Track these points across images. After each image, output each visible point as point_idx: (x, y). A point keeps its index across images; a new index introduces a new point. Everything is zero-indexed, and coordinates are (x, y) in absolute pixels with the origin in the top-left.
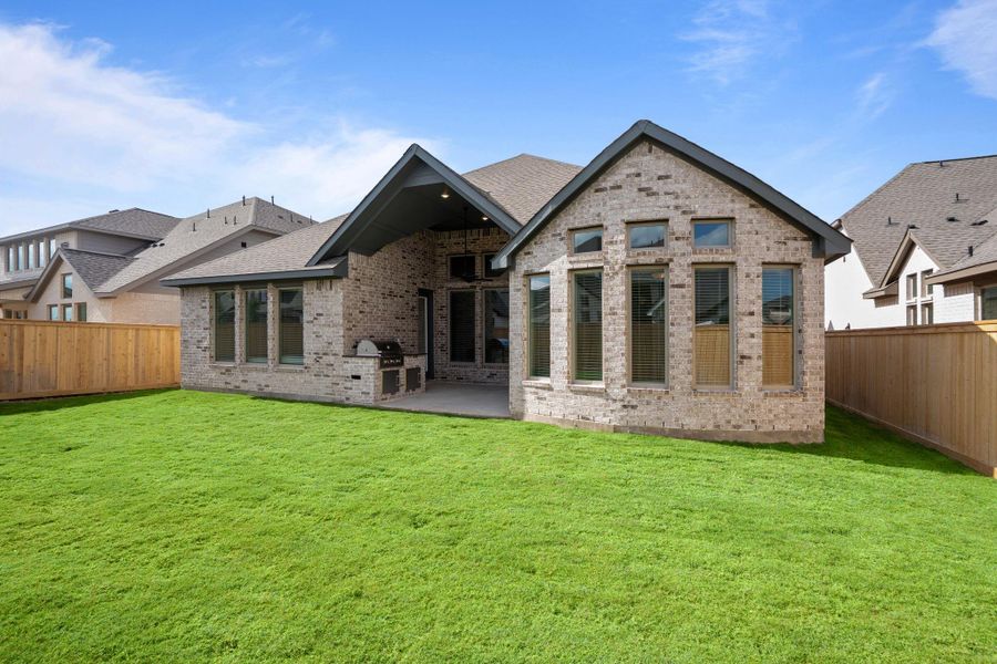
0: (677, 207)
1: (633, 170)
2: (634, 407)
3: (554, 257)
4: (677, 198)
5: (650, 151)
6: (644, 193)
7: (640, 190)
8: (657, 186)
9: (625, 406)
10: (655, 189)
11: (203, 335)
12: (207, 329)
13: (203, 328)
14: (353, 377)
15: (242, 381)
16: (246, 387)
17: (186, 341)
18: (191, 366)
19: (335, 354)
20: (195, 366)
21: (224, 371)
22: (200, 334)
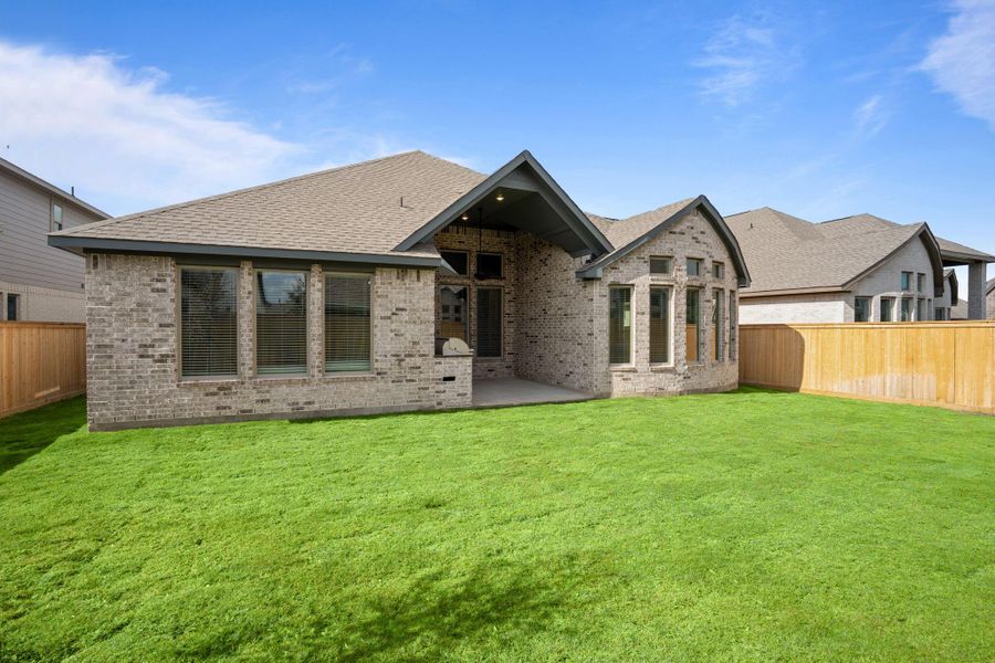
0: (707, 253)
1: (690, 224)
3: (638, 275)
4: (707, 247)
6: (694, 241)
7: (693, 238)
9: (685, 378)
10: (699, 239)
11: (157, 335)
12: (168, 326)
13: (155, 324)
14: (446, 379)
15: (257, 401)
16: (266, 409)
17: (106, 346)
18: (121, 388)
19: (424, 355)
20: (132, 388)
21: (215, 390)
22: (147, 335)
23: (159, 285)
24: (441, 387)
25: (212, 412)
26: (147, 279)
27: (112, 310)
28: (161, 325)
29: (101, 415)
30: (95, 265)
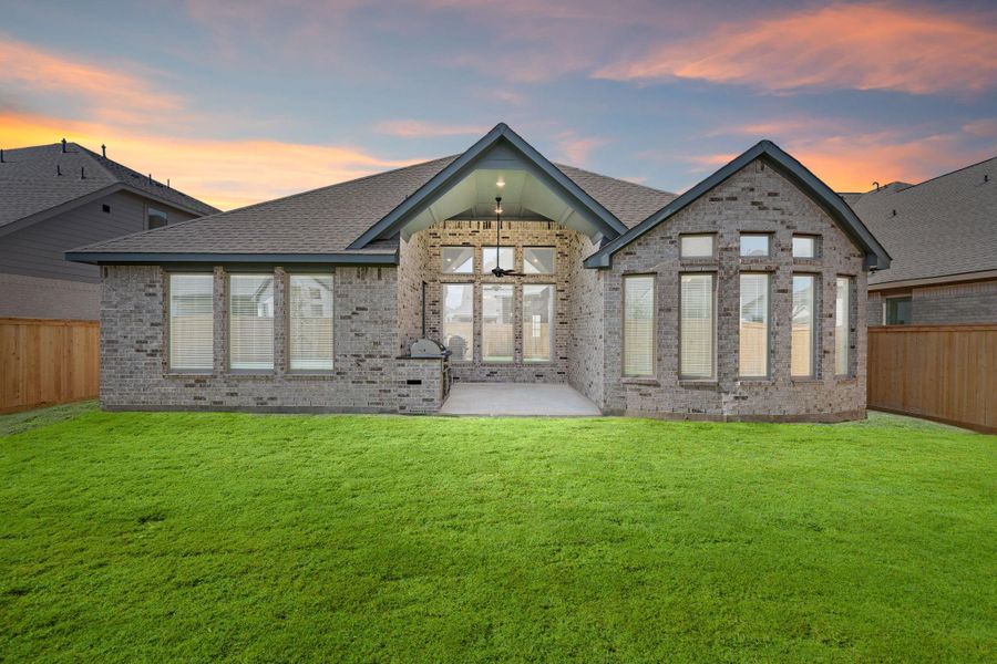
0: (783, 222)
1: (748, 185)
2: (744, 398)
4: (783, 213)
5: (762, 168)
6: (756, 207)
7: (754, 203)
8: (767, 201)
9: (736, 398)
10: (765, 204)
11: (149, 333)
12: (157, 325)
13: (148, 324)
14: (410, 382)
15: (227, 394)
16: (234, 402)
17: (113, 342)
18: (123, 377)
19: (385, 356)
20: (131, 377)
21: (192, 381)
22: (142, 332)
23: (151, 290)
24: (404, 391)
25: (190, 402)
26: (142, 286)
27: (118, 312)
28: (152, 325)
29: (109, 398)
30: (106, 275)
